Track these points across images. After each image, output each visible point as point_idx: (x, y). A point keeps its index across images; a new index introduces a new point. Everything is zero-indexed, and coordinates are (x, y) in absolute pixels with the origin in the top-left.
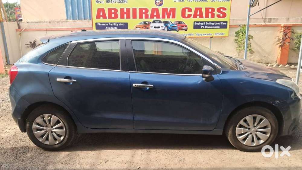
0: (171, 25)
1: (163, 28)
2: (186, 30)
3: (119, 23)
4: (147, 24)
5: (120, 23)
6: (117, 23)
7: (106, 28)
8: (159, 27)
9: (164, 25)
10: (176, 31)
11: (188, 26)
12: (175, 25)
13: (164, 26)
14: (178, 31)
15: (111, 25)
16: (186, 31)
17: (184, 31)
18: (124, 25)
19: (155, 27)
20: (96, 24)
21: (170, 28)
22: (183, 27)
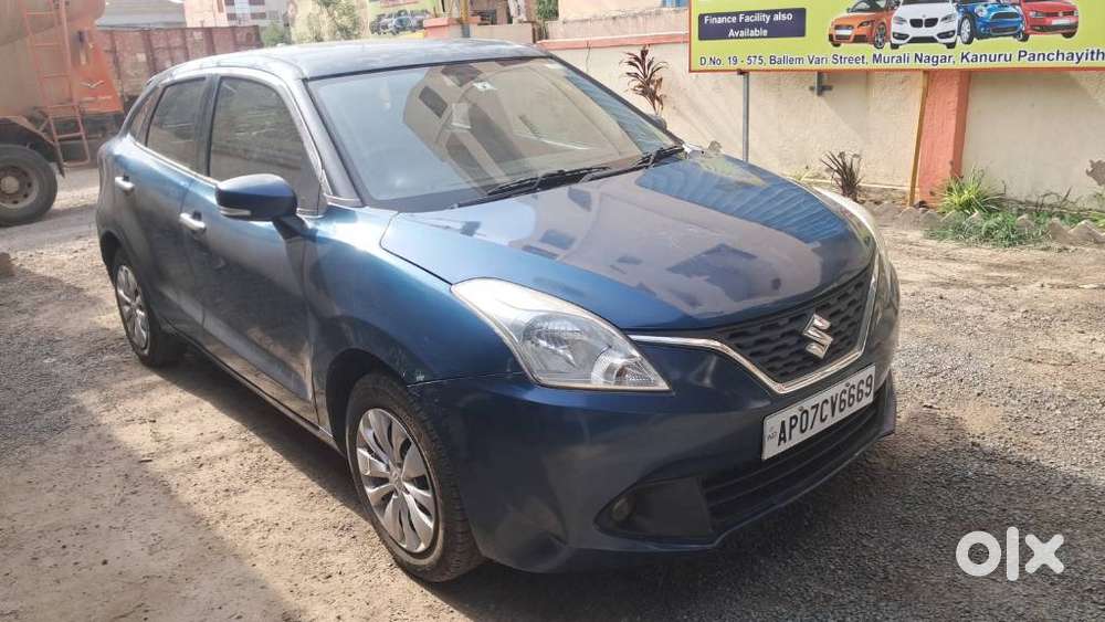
0: (990, 11)
1: (953, 26)
2: (1069, 32)
3: (772, 13)
4: (882, 10)
5: (776, 12)
6: (767, 12)
7: (732, 33)
8: (932, 22)
9: (958, 8)
10: (1015, 36)
11: (1080, 12)
12: (1011, 10)
13: (959, 17)
14: (1025, 39)
15: (748, 19)
16: (1069, 35)
17: (1058, 37)
18: (790, 17)
19: (916, 23)
20: (701, 17)
21: (986, 25)
22: (1055, 15)
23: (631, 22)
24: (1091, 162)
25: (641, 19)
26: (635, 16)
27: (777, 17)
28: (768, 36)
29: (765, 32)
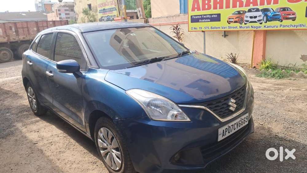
0: (271, 14)
1: (262, 18)
2: (294, 19)
4: (242, 14)
5: (212, 14)
6: (210, 15)
7: (200, 21)
8: (255, 17)
9: (263, 13)
10: (279, 21)
11: (297, 14)
12: (277, 13)
13: (263, 16)
14: (282, 21)
15: (205, 17)
16: (294, 20)
17: (291, 21)
18: (216, 16)
19: (251, 17)
20: (192, 16)
21: (271, 18)
22: (290, 15)
23: (171, 18)
24: (301, 55)
25: (174, 17)
26: (173, 17)
27: (212, 16)
28: (210, 21)
29: (209, 20)
